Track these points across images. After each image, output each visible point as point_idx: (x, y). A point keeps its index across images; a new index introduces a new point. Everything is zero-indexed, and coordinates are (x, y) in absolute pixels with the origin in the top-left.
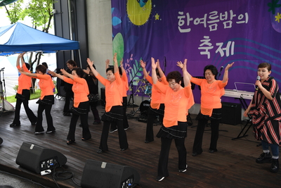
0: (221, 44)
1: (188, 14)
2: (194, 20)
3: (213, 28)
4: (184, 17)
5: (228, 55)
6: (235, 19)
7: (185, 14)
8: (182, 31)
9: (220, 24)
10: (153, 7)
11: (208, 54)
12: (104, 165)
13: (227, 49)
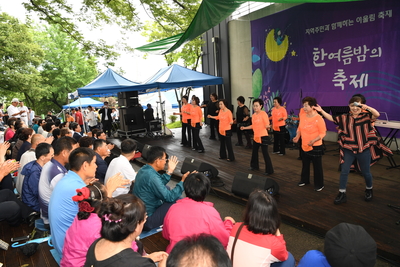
0: (355, 77)
1: (322, 50)
2: (328, 55)
3: (347, 61)
4: (319, 53)
5: (361, 86)
6: (369, 53)
7: (320, 50)
8: (316, 65)
9: (354, 58)
10: (289, 45)
11: (343, 86)
12: (250, 176)
13: (361, 81)
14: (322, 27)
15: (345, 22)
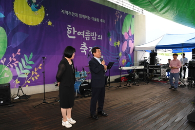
0: (91, 48)
1: (74, 28)
2: (77, 32)
4: (71, 29)
6: (97, 37)
8: (70, 37)
10: (46, 15)
11: (85, 52)
14: (73, 13)
15: (86, 16)
